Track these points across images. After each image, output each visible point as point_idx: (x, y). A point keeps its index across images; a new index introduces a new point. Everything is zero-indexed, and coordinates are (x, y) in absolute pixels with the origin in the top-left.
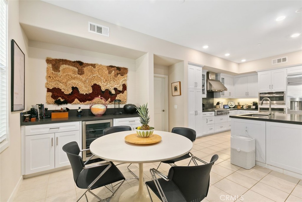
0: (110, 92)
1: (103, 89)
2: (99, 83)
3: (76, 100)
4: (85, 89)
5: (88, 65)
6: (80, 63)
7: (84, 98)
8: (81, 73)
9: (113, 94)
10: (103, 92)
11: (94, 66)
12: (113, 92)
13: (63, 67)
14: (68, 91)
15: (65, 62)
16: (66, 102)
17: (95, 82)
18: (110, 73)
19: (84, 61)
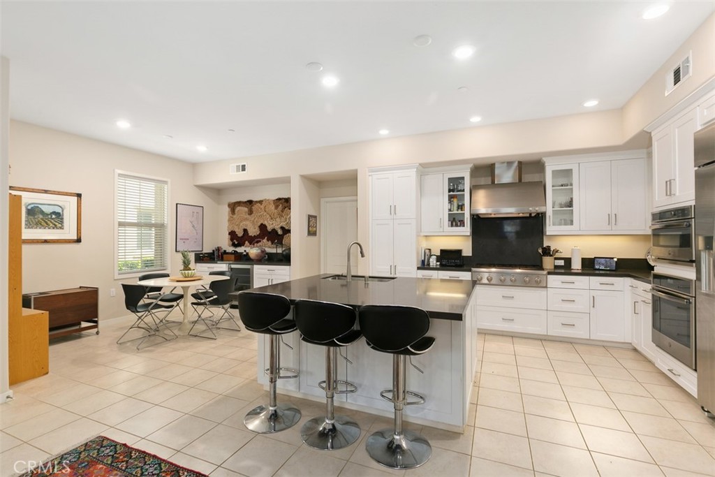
0: (276, 232)
1: (269, 228)
2: (266, 223)
3: (247, 242)
4: (253, 231)
5: (257, 202)
6: (250, 202)
7: (253, 241)
8: (251, 212)
9: (279, 235)
10: (270, 233)
11: (261, 202)
12: (280, 232)
13: (238, 209)
14: (240, 234)
15: (239, 203)
16: (240, 245)
17: (261, 222)
18: (277, 207)
19: (255, 199)
